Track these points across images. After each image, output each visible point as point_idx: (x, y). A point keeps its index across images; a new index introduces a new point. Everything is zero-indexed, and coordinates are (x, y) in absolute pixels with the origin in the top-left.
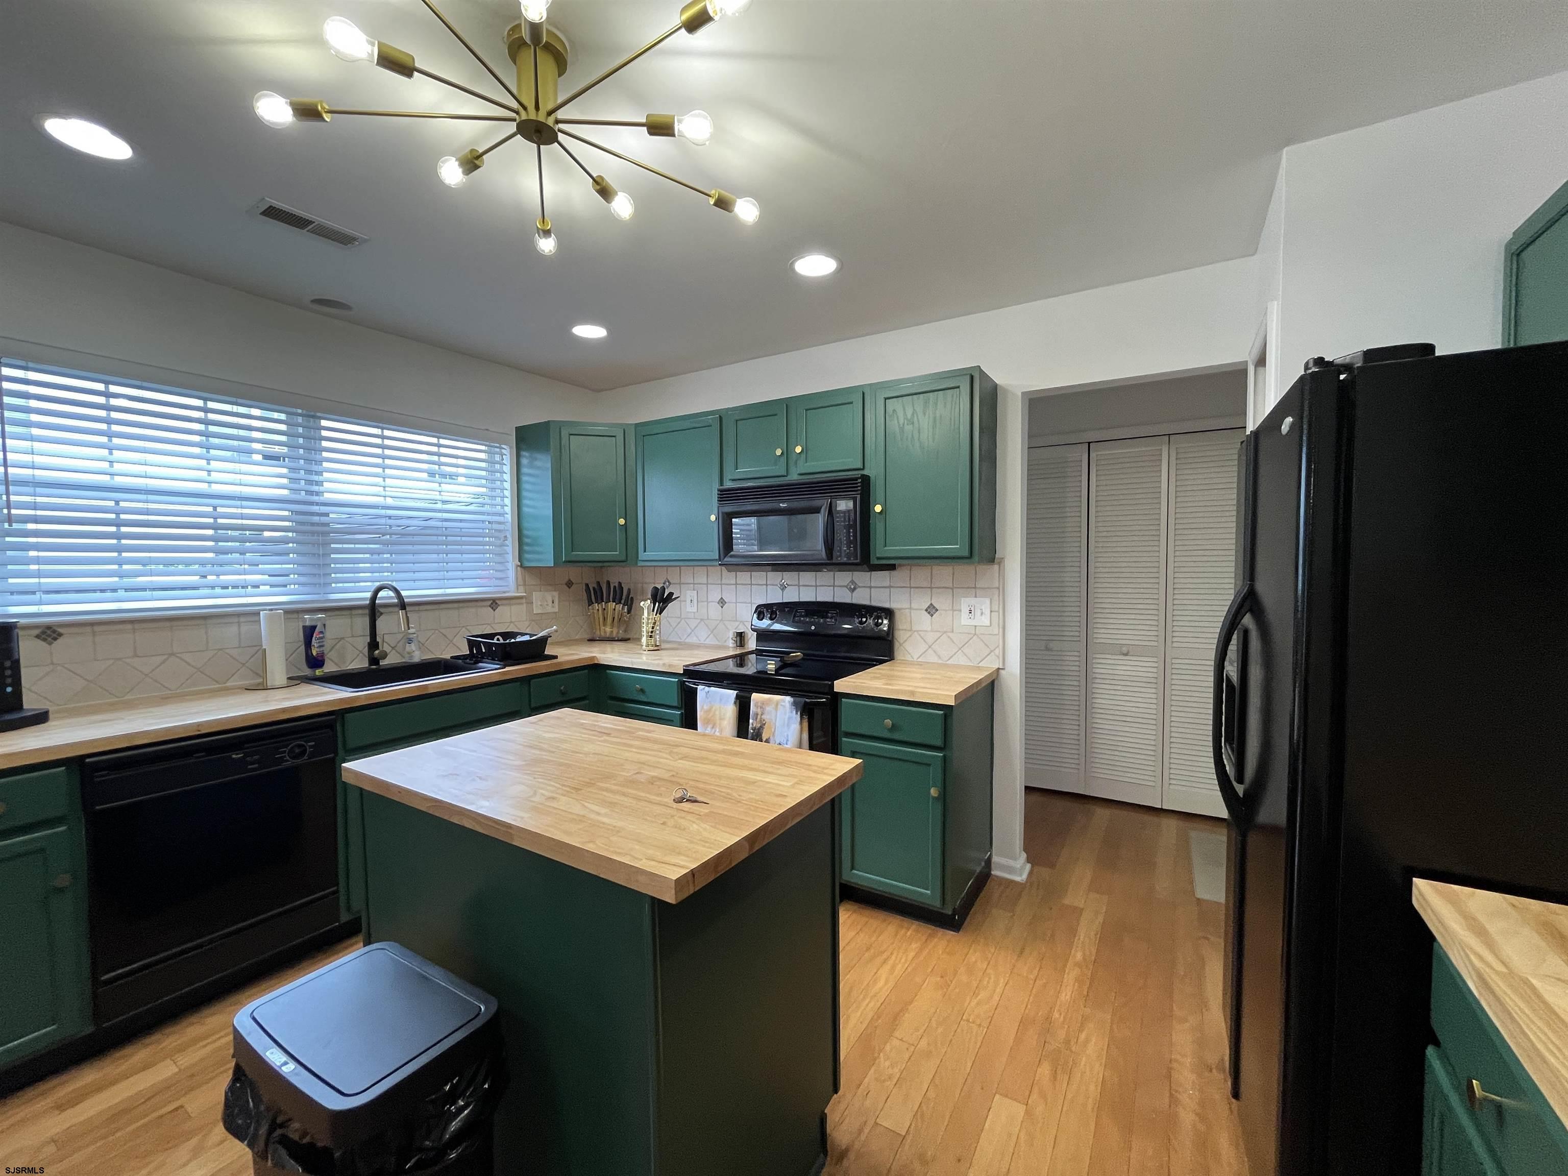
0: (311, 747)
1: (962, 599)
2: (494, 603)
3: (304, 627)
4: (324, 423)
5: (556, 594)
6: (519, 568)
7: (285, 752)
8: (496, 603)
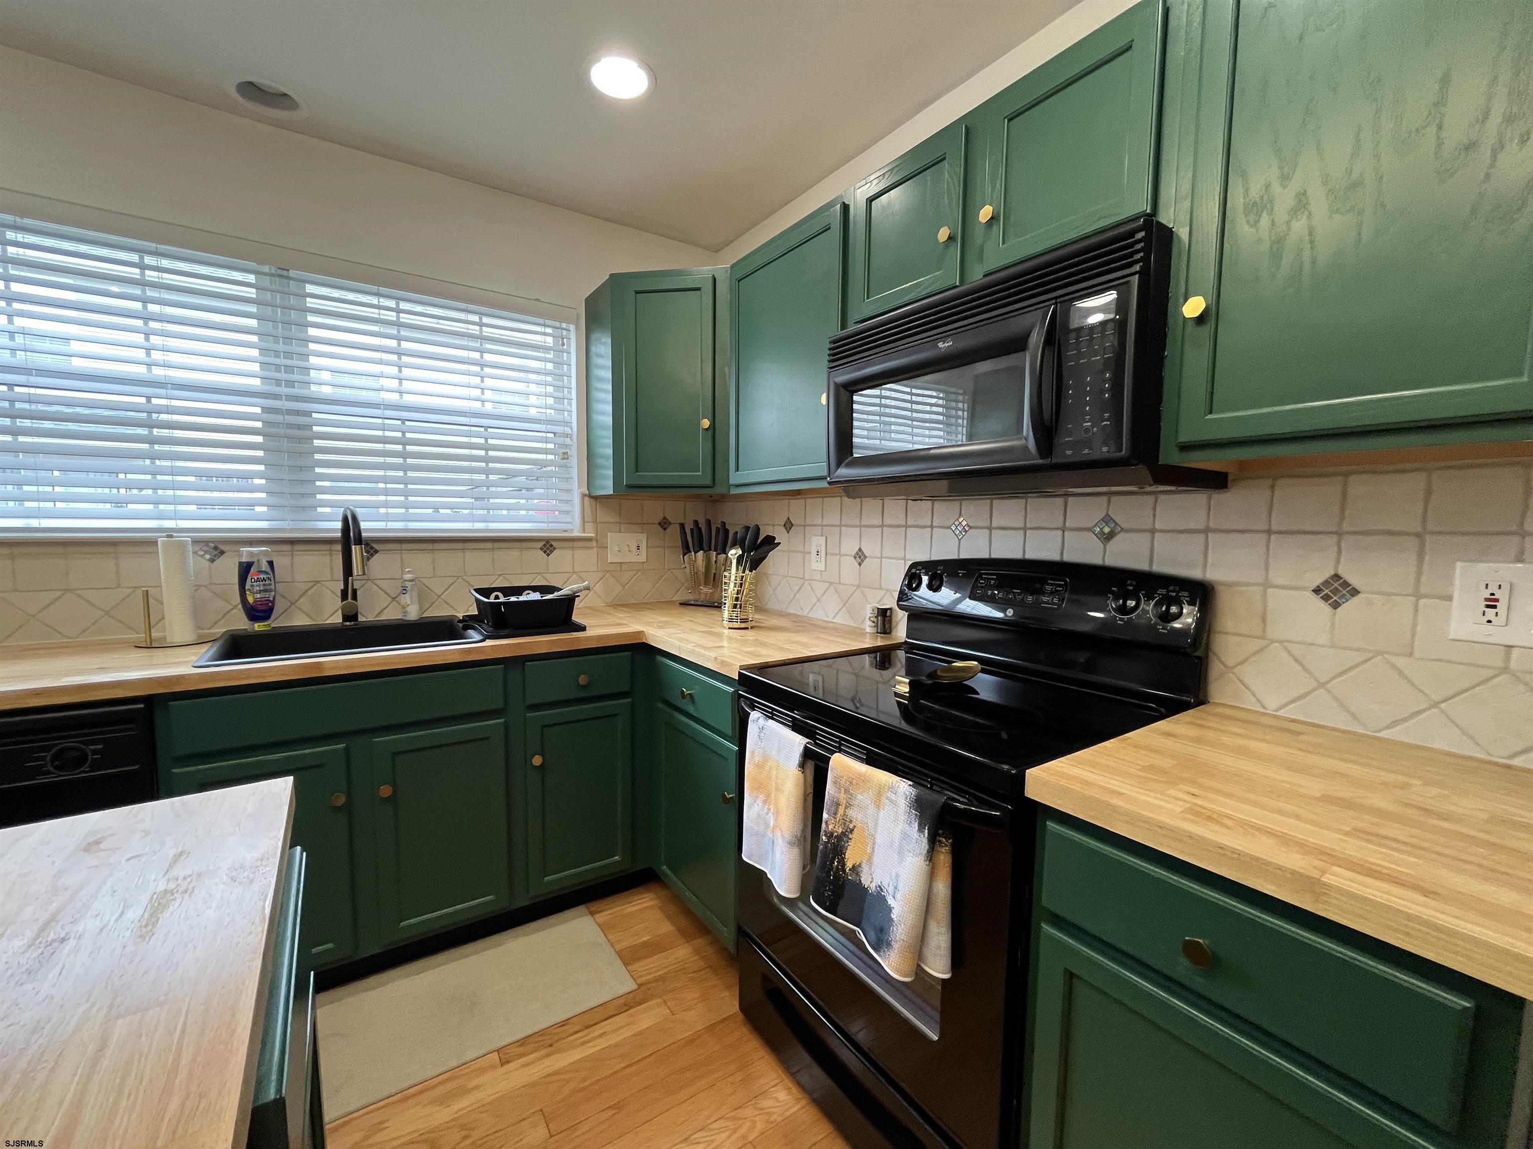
0: (94, 752)
1: (1459, 564)
2: (548, 545)
3: (240, 563)
4: (310, 288)
5: (643, 538)
6: (586, 499)
7: (43, 758)
8: (551, 546)
